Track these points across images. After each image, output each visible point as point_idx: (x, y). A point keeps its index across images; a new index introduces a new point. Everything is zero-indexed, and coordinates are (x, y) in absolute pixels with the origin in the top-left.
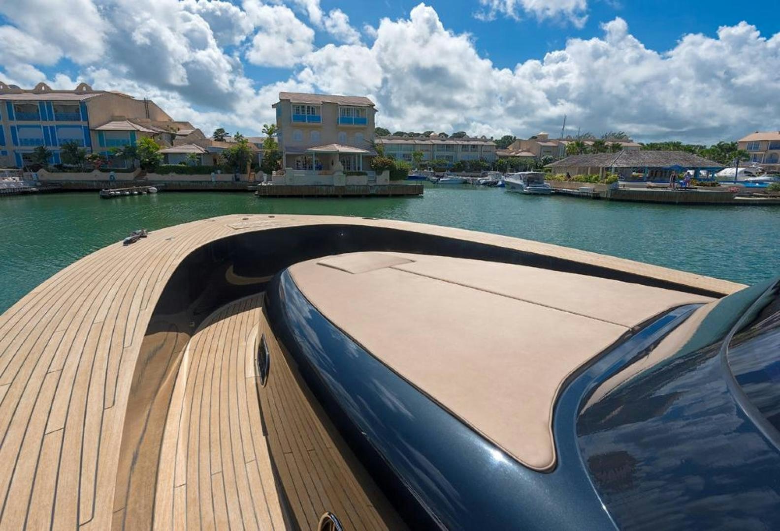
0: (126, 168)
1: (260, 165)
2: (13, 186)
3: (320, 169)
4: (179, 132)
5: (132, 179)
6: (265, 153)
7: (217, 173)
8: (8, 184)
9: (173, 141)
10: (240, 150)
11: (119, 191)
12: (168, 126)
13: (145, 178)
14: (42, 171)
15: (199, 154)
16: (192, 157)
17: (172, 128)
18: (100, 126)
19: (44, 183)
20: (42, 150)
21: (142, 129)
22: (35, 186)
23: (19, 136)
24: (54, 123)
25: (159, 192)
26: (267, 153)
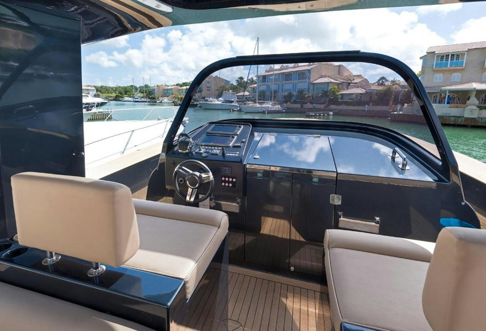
0: (322, 102)
1: (400, 100)
2: (277, 109)
3: (449, 104)
4: (353, 82)
5: (323, 108)
6: (403, 91)
7: (370, 105)
8: (276, 108)
9: (349, 87)
10: (387, 90)
11: (314, 113)
12: (348, 78)
13: (329, 108)
14: (289, 103)
15: (361, 94)
16: (356, 96)
17: (350, 79)
18: (315, 81)
19: (288, 109)
20: (290, 93)
21: (333, 81)
22: (285, 110)
23: (284, 88)
24: (297, 81)
25: (333, 115)
26: (405, 91)
